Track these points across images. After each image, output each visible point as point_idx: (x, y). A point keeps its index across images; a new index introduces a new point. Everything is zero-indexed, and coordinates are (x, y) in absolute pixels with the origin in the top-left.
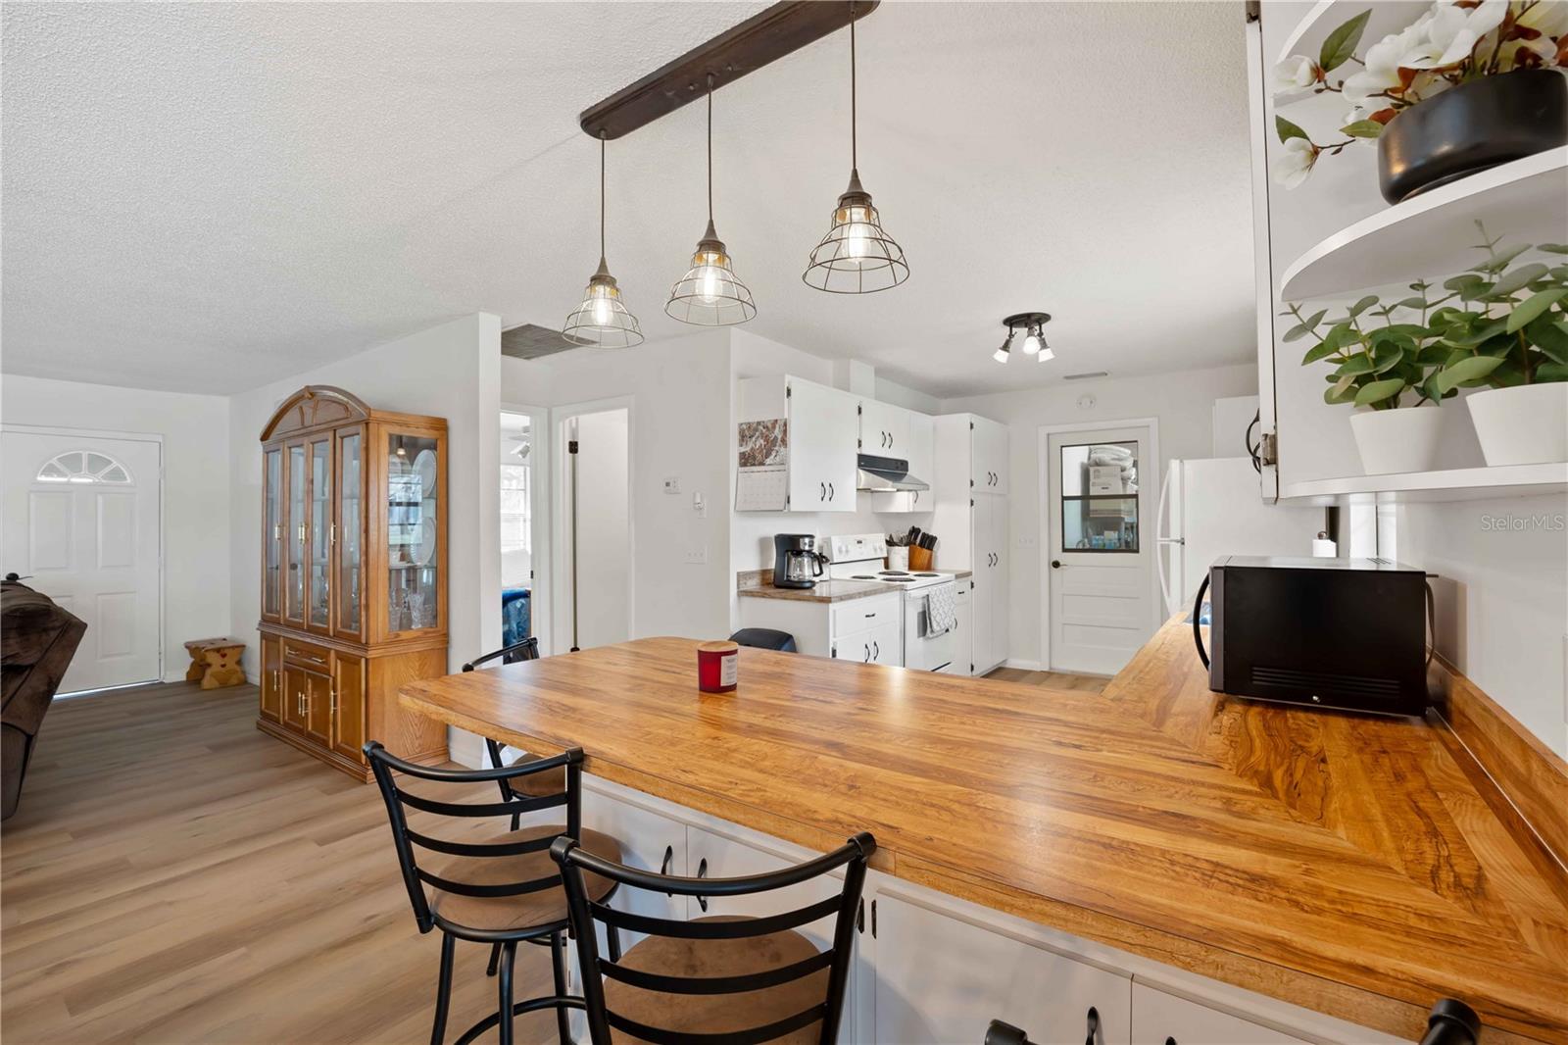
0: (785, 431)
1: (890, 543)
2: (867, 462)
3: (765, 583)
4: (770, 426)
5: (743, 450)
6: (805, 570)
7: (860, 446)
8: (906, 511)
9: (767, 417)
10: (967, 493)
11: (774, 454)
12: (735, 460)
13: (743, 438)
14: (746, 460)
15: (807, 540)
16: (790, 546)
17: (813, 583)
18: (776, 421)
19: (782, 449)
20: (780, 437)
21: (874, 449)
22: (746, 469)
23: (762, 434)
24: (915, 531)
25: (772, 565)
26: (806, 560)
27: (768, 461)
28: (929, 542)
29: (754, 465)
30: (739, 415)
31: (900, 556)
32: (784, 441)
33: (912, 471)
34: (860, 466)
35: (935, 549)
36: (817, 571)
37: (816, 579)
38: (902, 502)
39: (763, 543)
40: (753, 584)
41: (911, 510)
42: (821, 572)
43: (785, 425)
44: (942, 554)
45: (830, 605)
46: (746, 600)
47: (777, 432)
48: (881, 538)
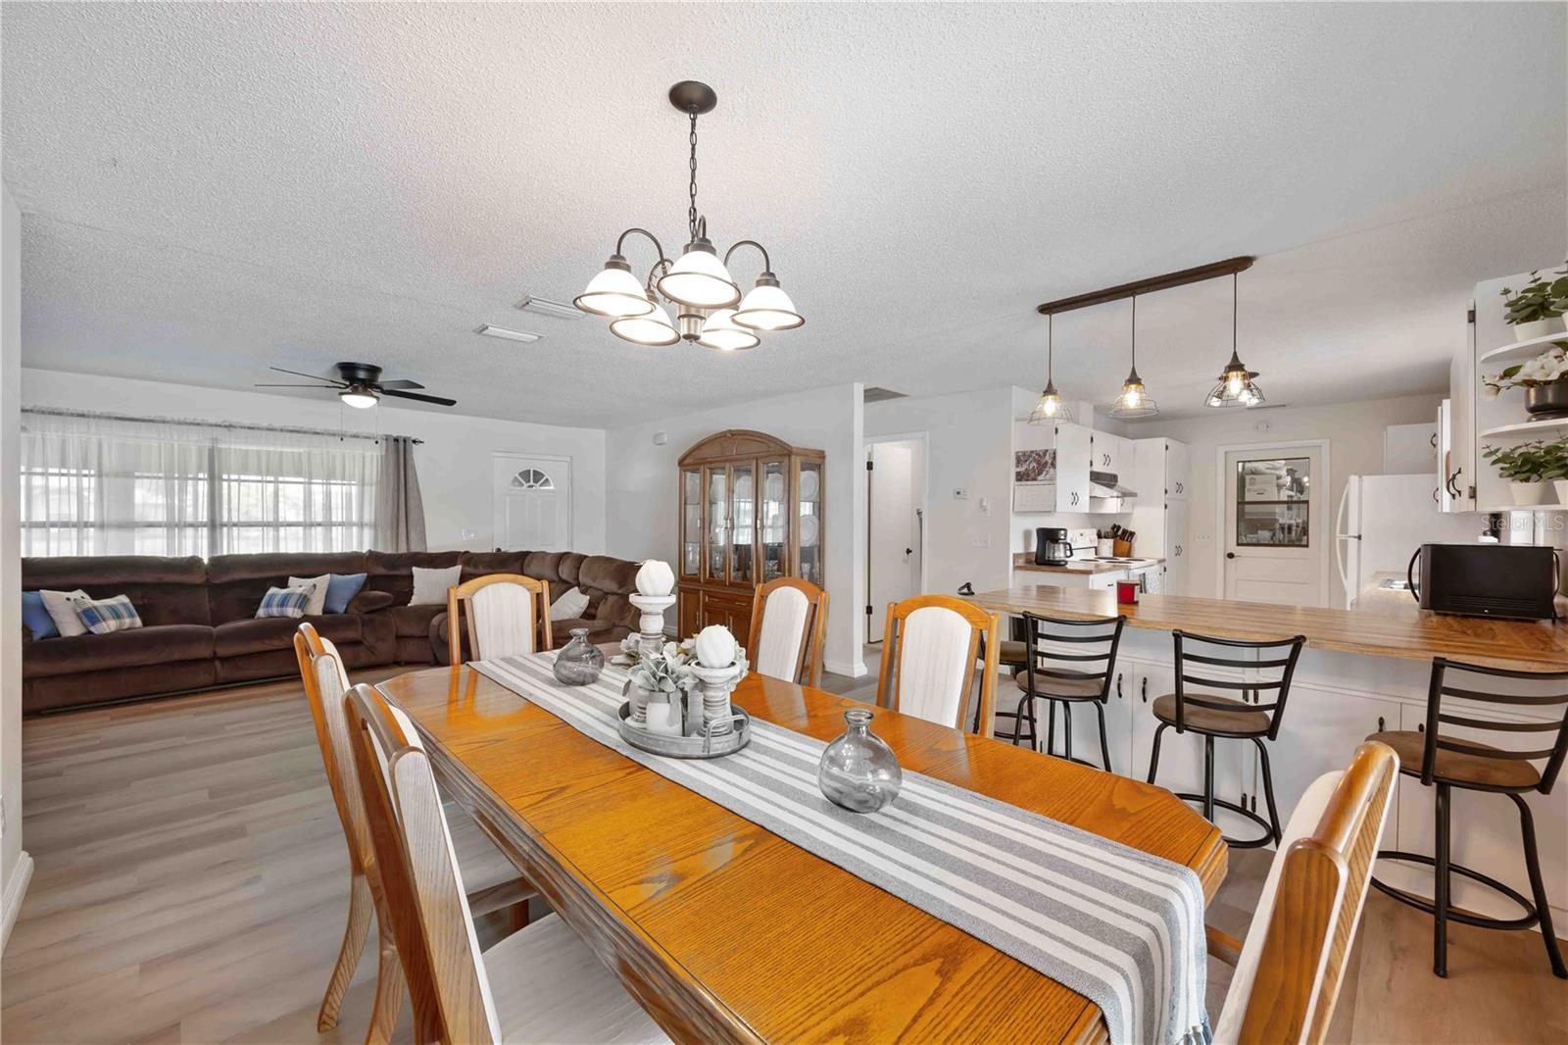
0: (1054, 458)
1: (1099, 536)
2: (1096, 477)
3: (1028, 561)
4: (1041, 454)
5: (1018, 470)
6: (1060, 553)
7: (1091, 465)
8: (1115, 512)
9: (1039, 447)
10: (1162, 498)
11: (1044, 473)
12: (1013, 477)
13: (1019, 462)
14: (1020, 477)
15: (1062, 532)
16: (1049, 536)
17: (1066, 562)
18: (1047, 451)
19: (1052, 470)
20: (1050, 462)
21: (1099, 468)
22: (1020, 483)
23: (1035, 459)
24: (1116, 528)
25: (1034, 548)
26: (1062, 546)
27: (1040, 478)
28: (1129, 535)
29: (1027, 480)
30: (1018, 445)
31: (1107, 548)
32: (1053, 465)
33: (1120, 482)
34: (1091, 480)
35: (1133, 541)
36: (1068, 553)
37: (1067, 559)
38: (1112, 505)
39: (1027, 535)
40: (1021, 562)
41: (1119, 511)
42: (1072, 554)
43: (1054, 453)
44: (1139, 546)
45: (1091, 576)
46: (1018, 572)
47: (1048, 458)
48: (1095, 531)
